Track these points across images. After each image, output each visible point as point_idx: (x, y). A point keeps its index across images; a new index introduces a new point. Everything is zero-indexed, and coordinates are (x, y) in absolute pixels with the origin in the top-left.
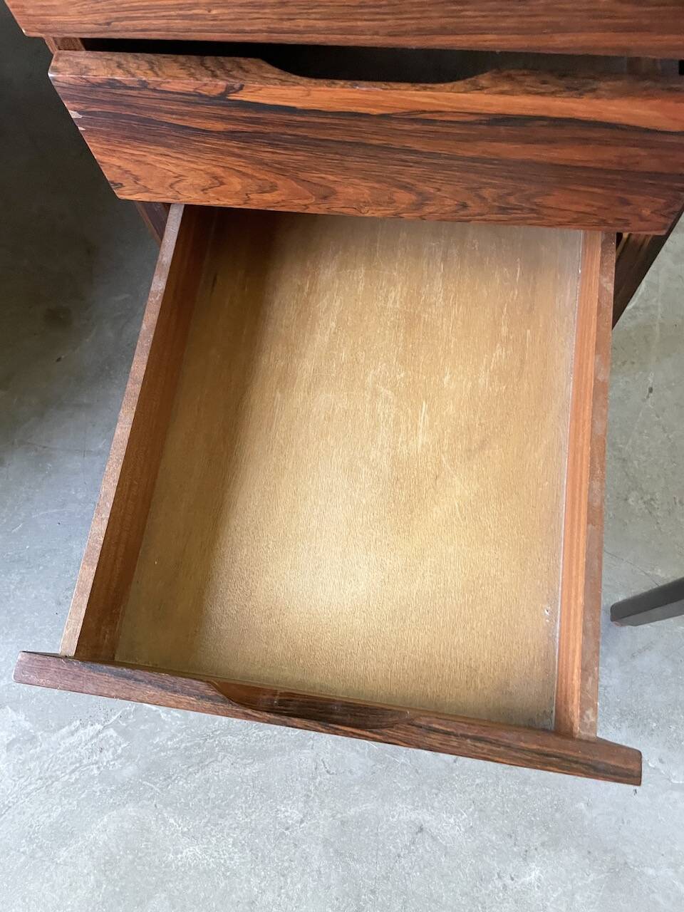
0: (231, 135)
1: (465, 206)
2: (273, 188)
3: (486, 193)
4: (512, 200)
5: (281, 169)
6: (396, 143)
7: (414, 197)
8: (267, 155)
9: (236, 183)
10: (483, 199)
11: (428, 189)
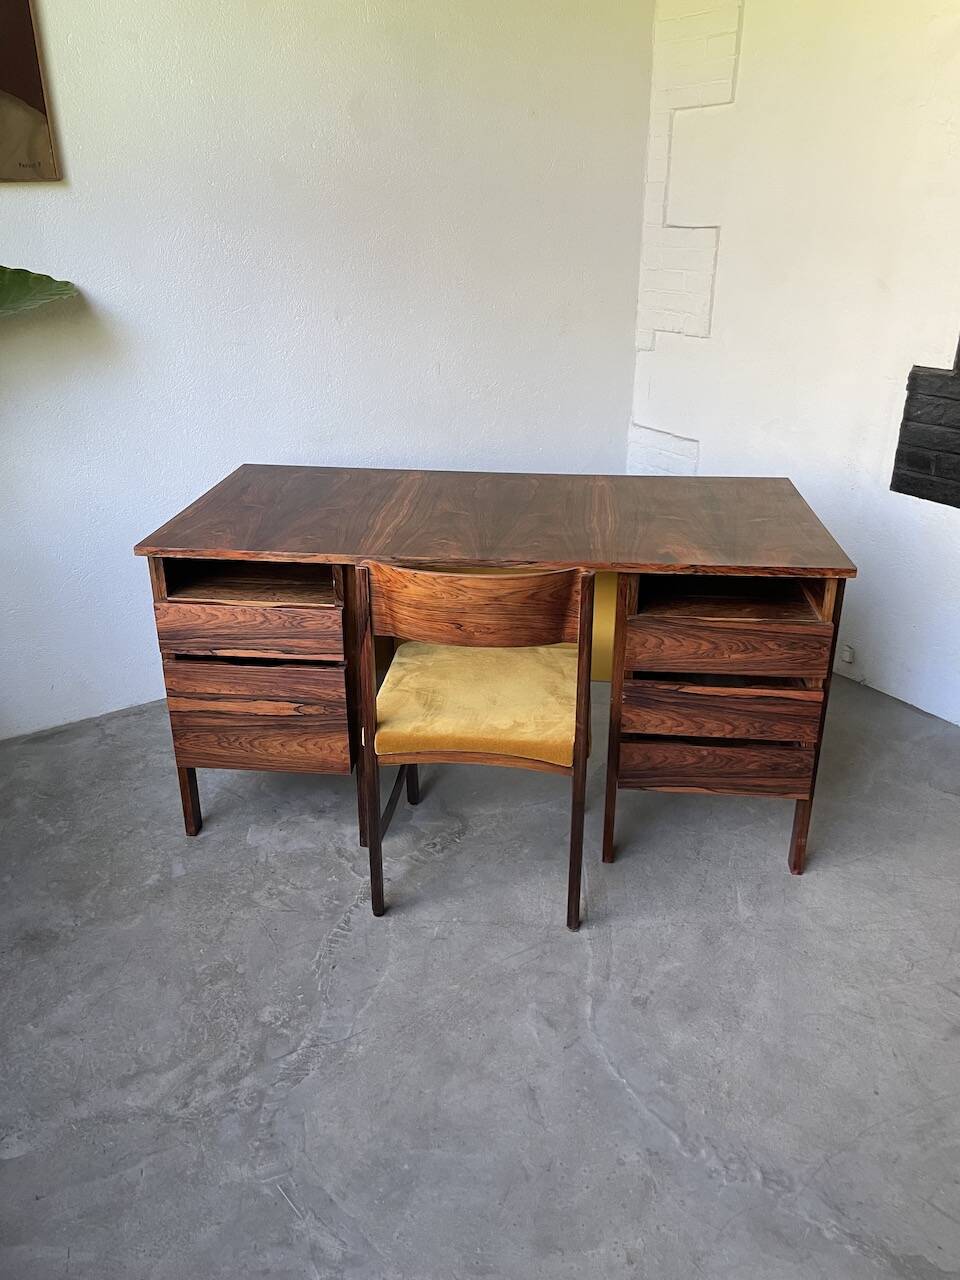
0: (673, 704)
1: (748, 731)
2: (682, 724)
3: (756, 725)
4: (764, 728)
5: (687, 716)
6: (727, 706)
7: (730, 727)
8: (685, 711)
9: (669, 723)
10: (755, 728)
11: (736, 723)
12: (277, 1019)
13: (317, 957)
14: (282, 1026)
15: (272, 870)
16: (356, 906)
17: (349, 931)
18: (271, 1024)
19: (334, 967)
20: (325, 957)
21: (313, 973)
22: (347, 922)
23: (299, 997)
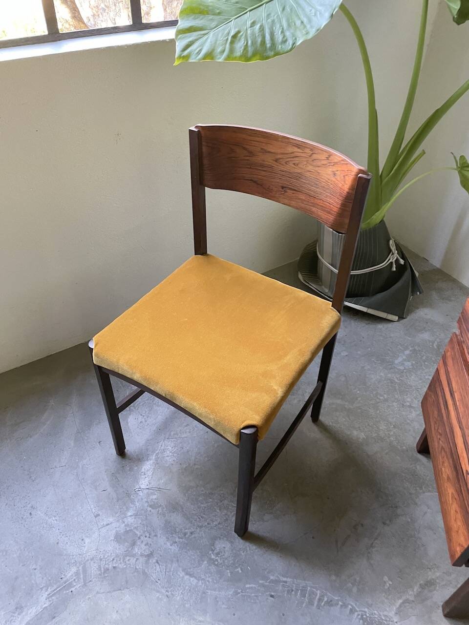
12: (217, 554)
13: (285, 579)
14: (211, 559)
15: (388, 522)
16: (352, 611)
17: (318, 607)
18: (213, 551)
19: (272, 596)
20: (283, 586)
21: (265, 578)
22: (330, 603)
23: (239, 569)
